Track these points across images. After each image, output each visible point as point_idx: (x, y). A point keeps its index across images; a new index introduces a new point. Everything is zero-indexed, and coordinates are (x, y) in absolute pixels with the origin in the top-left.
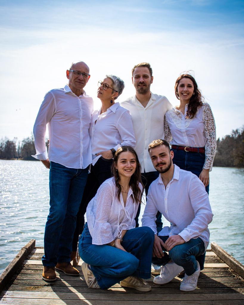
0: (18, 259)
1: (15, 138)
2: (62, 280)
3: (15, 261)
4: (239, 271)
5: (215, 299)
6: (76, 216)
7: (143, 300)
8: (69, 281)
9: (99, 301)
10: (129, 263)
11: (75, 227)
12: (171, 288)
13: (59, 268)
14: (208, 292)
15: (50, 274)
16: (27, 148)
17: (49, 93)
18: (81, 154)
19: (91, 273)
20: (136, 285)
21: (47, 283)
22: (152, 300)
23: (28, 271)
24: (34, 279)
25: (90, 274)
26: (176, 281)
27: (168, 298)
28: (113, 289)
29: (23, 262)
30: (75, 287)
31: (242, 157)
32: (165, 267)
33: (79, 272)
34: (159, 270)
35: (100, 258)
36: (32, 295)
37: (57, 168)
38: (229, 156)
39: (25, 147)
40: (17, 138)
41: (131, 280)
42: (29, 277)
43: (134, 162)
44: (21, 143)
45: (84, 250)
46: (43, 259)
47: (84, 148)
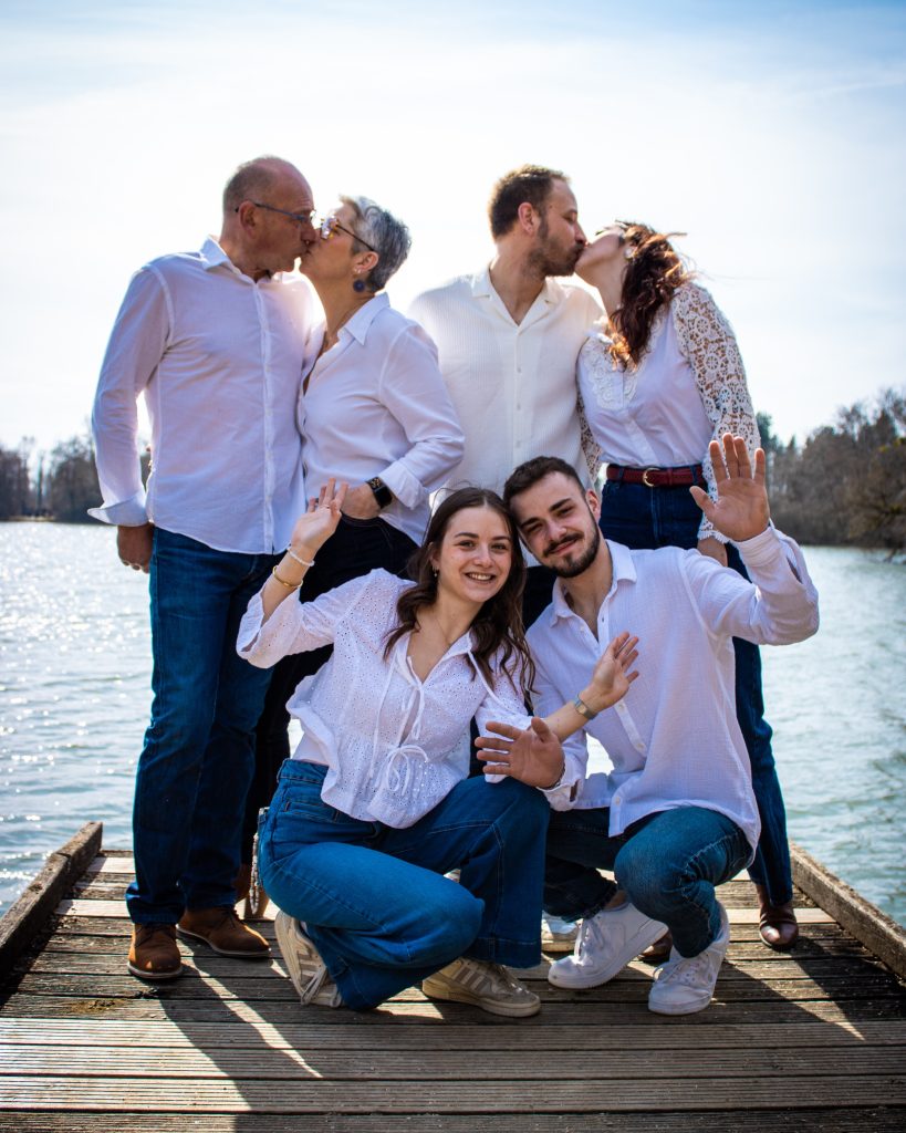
0: (35, 897)
1: (25, 439)
2: (202, 974)
3: (26, 904)
4: (870, 936)
5: (779, 1045)
6: (256, 729)
7: (507, 1047)
8: (230, 980)
9: (342, 1053)
10: (445, 917)
11: (251, 776)
12: (615, 1002)
13: (192, 930)
14: (754, 1019)
15: (158, 954)
16: (70, 476)
17: (146, 270)
18: (267, 499)
19: (310, 951)
20: (484, 990)
21: (145, 988)
22: (545, 1047)
23: (73, 942)
24: (98, 971)
25: (304, 952)
26: (633, 978)
27: (602, 1042)
28: (396, 1009)
29: (57, 906)
30: (250, 1001)
31: (877, 508)
32: (593, 923)
33: (266, 943)
34: (568, 935)
35: (337, 898)
36: (91, 1031)
37: (176, 550)
38: (828, 506)
39: (64, 474)
40: (33, 440)
41: (466, 971)
42: (79, 964)
43: (504, 547)
44: (49, 458)
45: (278, 868)
46: (131, 896)
47: (278, 476)
